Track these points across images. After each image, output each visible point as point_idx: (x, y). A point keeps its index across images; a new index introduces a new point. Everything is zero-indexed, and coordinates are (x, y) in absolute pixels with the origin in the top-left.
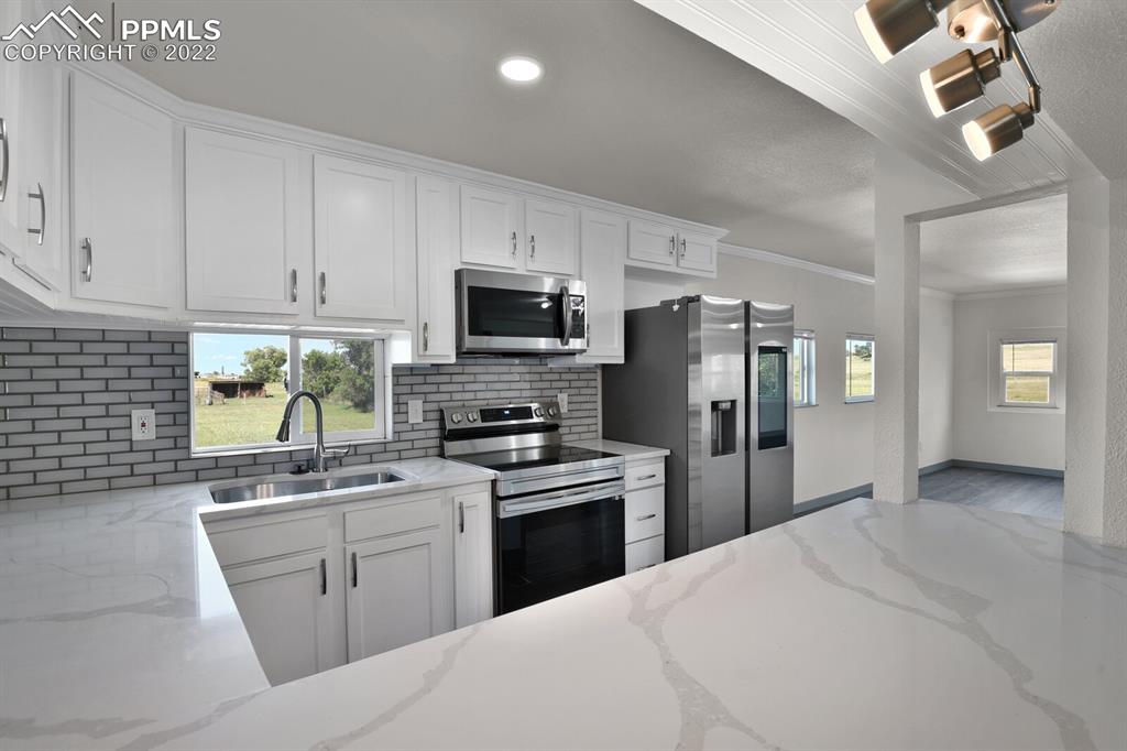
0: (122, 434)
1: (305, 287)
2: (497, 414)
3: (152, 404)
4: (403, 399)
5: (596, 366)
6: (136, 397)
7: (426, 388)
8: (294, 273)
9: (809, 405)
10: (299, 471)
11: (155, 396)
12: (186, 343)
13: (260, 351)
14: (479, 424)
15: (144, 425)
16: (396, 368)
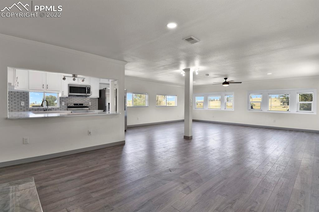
0: (20, 105)
1: (45, 86)
2: (77, 104)
3: (24, 101)
4: (61, 102)
5: (97, 98)
6: (22, 100)
7: (65, 100)
8: (43, 85)
9: (147, 106)
10: (45, 111)
11: (24, 100)
12: (29, 93)
13: (48, 97)
14: (73, 106)
15: (23, 104)
16: (60, 97)
